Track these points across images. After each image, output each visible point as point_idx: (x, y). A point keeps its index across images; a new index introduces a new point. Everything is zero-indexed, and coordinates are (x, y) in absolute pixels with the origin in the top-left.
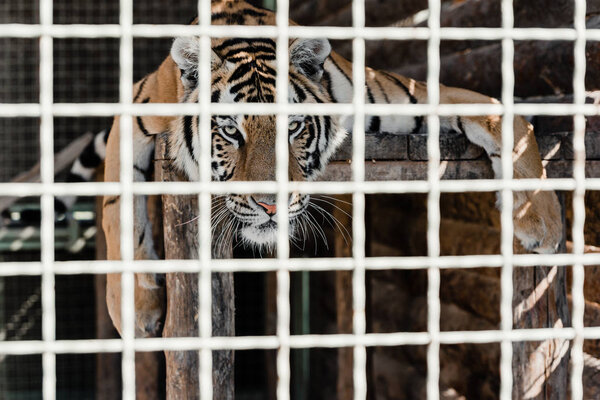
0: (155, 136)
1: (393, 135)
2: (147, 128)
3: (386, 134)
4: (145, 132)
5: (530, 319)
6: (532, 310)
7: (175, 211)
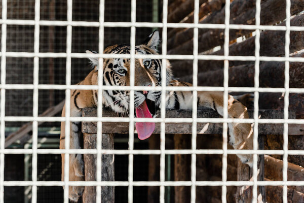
0: (82, 109)
1: (186, 111)
2: (78, 105)
3: (182, 110)
4: (78, 107)
5: (247, 193)
6: (248, 189)
7: (88, 143)
